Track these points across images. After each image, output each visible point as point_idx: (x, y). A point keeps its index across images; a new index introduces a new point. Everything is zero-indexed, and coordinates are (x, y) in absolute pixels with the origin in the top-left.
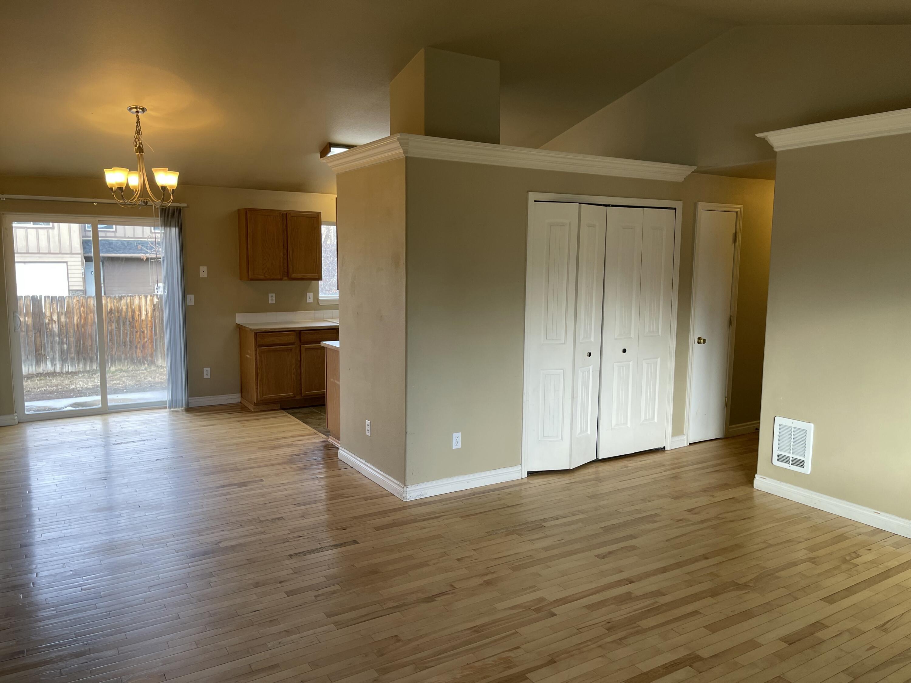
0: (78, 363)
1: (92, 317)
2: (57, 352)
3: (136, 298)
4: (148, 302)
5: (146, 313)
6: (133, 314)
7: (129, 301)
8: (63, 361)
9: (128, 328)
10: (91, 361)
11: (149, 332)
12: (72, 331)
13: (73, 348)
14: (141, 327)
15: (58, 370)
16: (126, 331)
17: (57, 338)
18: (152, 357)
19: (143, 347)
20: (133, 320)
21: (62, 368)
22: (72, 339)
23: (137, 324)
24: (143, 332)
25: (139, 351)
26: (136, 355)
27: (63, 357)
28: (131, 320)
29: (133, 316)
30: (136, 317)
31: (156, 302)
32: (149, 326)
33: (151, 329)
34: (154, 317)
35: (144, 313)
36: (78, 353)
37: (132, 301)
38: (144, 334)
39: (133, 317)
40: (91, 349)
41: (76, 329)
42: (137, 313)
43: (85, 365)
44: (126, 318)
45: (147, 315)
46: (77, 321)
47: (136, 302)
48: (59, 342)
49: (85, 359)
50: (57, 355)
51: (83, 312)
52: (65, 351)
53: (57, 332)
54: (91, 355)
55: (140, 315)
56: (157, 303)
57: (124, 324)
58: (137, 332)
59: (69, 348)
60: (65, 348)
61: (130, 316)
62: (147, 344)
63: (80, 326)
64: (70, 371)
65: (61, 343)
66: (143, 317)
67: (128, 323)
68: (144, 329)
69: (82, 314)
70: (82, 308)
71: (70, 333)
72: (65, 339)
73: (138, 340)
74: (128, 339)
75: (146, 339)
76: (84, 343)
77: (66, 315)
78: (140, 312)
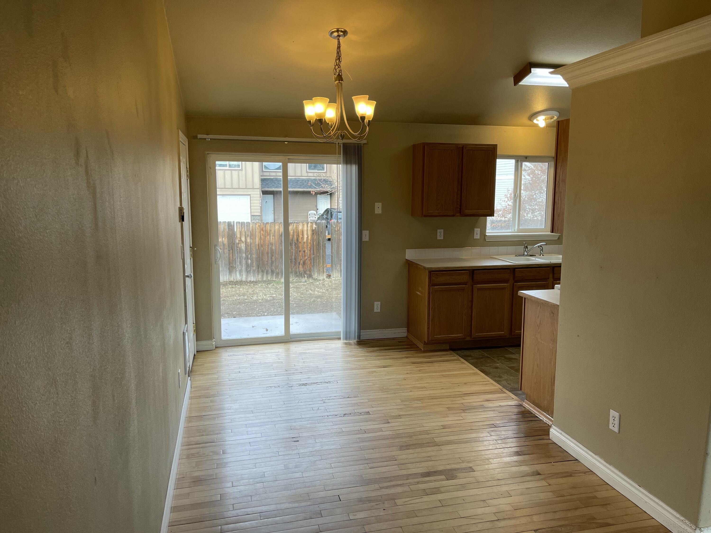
0: (258, 274)
1: (269, 239)
2: (244, 265)
3: (300, 224)
4: (309, 228)
5: (307, 236)
6: (297, 237)
7: (295, 226)
8: (248, 272)
9: (294, 248)
10: (267, 273)
11: (309, 251)
12: (254, 250)
13: (255, 263)
14: (303, 248)
15: (244, 279)
16: (292, 251)
17: (244, 255)
18: (310, 272)
19: (304, 263)
20: (297, 242)
21: (247, 278)
22: (254, 256)
23: (300, 245)
24: (304, 251)
25: (301, 266)
26: (299, 269)
27: (248, 269)
28: (296, 242)
29: (297, 239)
30: (300, 240)
31: (315, 227)
32: (309, 246)
33: (310, 249)
34: (313, 239)
35: (305, 236)
36: (258, 266)
37: (297, 227)
38: (305, 254)
39: (297, 240)
40: (268, 264)
41: (257, 248)
42: (301, 236)
43: (263, 276)
44: (292, 240)
45: (308, 238)
46: (258, 242)
47: (300, 227)
48: (245, 258)
49: (263, 271)
50: (244, 267)
51: (263, 235)
52: (250, 265)
53: (244, 250)
54: (267, 269)
55: (303, 238)
56: (315, 229)
57: (291, 244)
58: (300, 251)
59: (252, 263)
60: (249, 263)
61: (296, 239)
62: (307, 261)
63: (261, 246)
64: (252, 280)
65: (247, 258)
66: (305, 240)
67: (294, 244)
68: (305, 249)
69: (262, 237)
70: (262, 232)
71: (253, 251)
72: (249, 256)
73: (301, 258)
74: (293, 257)
75: (306, 257)
76: (262, 259)
77: (250, 237)
78: (303, 236)
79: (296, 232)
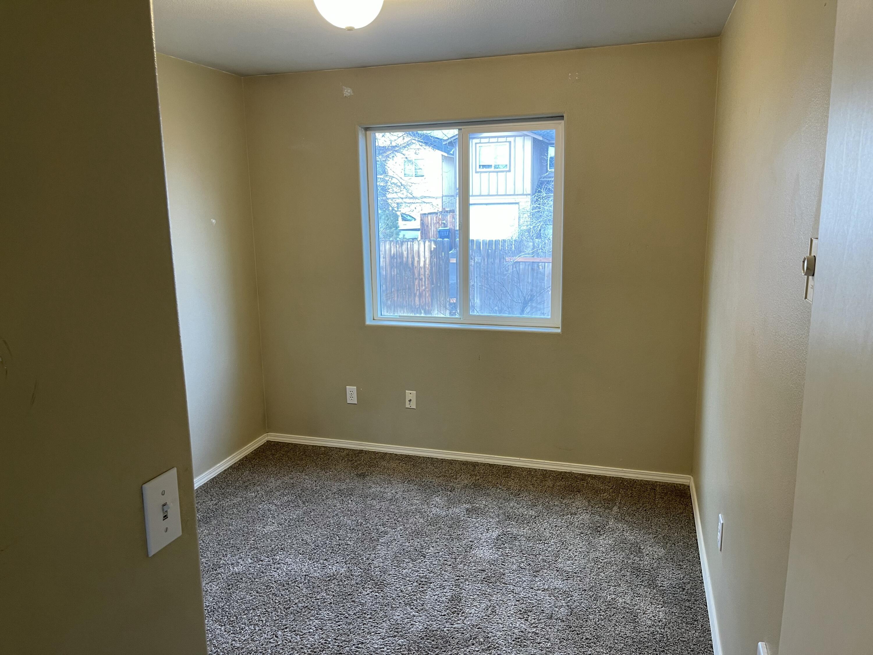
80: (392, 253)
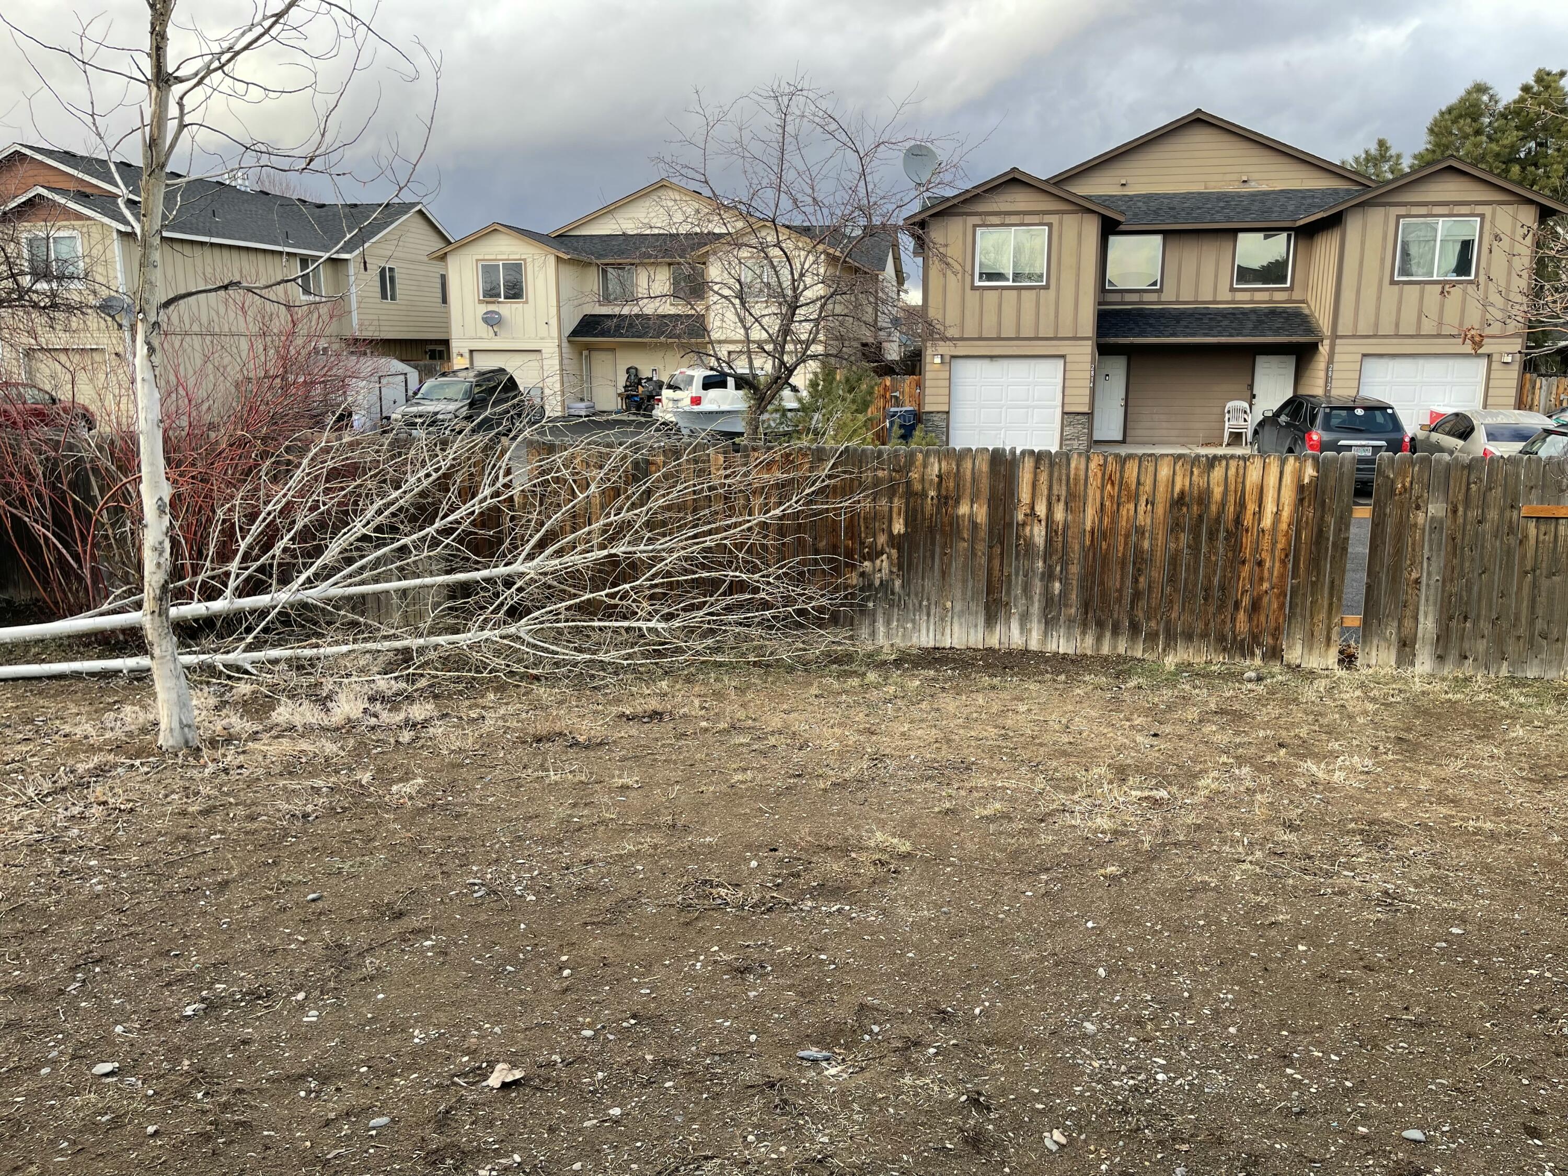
0: (1084, 633)
1: (1132, 512)
2: (1036, 598)
4: (1288, 479)
5: (1275, 510)
6: (1238, 509)
7: (1232, 471)
8: (1049, 623)
9: (1221, 551)
10: (1116, 632)
11: (1277, 564)
12: (1077, 547)
13: (1075, 592)
14: (1257, 549)
15: (1034, 645)
16: (1213, 558)
17: (1040, 564)
18: (1276, 638)
19: (1255, 606)
20: (1237, 528)
21: (1044, 641)
22: (1074, 569)
23: (1248, 541)
24: (1260, 564)
25: (1242, 616)
26: (1234, 626)
27: (1050, 612)
28: (1231, 526)
29: (1238, 517)
30: (1248, 520)
31: (1311, 477)
32: (1280, 546)
33: (1283, 557)
34: (1298, 523)
35: (1270, 507)
36: (1086, 606)
37: (1241, 471)
38: (1262, 571)
39: (1238, 521)
40: (1119, 600)
41: (1088, 543)
42: (1251, 507)
43: (1099, 639)
44: (1218, 520)
45: (1278, 514)
46: (1093, 522)
47: (1253, 475)
48: (1043, 574)
49: (1100, 625)
50: (1036, 605)
51: (1112, 497)
52: (1056, 599)
53: (1042, 548)
54: (1116, 616)
55: (1259, 514)
56: (1311, 481)
57: (1212, 536)
58: (1244, 562)
59: (1064, 593)
60: (1057, 592)
61: (1231, 516)
62: (1266, 600)
63: (1101, 534)
64: (1061, 651)
65: (1049, 576)
66: (1267, 522)
67: (1222, 535)
68: (1264, 554)
69: (1108, 503)
70: (1109, 487)
71: (1073, 552)
72: (1058, 568)
73: (1244, 586)
74: (1216, 581)
75: (1266, 586)
76: (1102, 583)
77: (1066, 504)
78: (1260, 506)
79: (1236, 492)
80: (1177, 489)
